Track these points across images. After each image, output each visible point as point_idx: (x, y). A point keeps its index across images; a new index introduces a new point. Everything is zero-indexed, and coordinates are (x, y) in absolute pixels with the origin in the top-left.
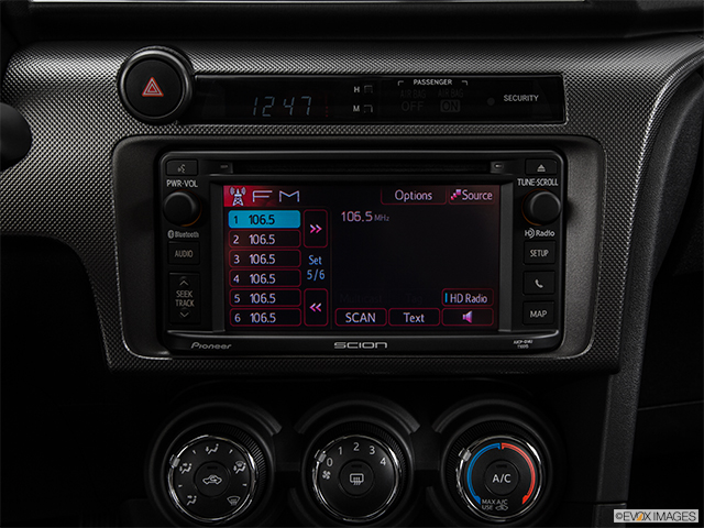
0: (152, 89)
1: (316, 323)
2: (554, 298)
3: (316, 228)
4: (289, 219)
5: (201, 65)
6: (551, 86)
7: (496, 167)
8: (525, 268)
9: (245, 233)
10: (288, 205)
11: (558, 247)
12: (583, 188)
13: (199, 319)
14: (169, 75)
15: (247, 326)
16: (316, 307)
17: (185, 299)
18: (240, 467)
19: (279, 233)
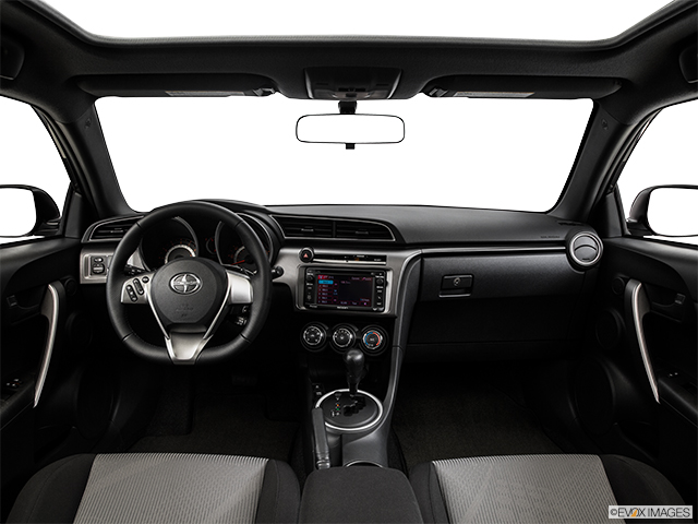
0: (306, 256)
1: (335, 303)
2: (383, 301)
3: (336, 284)
4: (331, 282)
5: (316, 251)
6: (384, 258)
7: (372, 274)
8: (377, 294)
9: (322, 285)
10: (331, 279)
11: (384, 291)
12: (390, 276)
13: (312, 301)
14: (309, 253)
15: (321, 303)
16: (335, 300)
17: (309, 297)
18: (318, 333)
19: (329, 285)
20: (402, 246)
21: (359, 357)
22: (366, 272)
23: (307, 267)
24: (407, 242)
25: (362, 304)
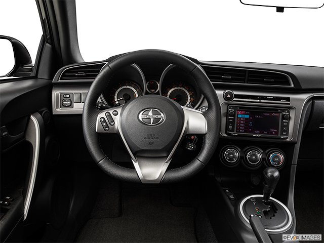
0: (229, 96)
1: (250, 132)
2: (287, 131)
3: (251, 118)
4: (247, 116)
5: (235, 93)
6: (288, 99)
7: (279, 110)
8: (283, 126)
9: (240, 118)
10: (247, 114)
11: (288, 123)
12: (292, 114)
13: (232, 130)
14: (231, 94)
15: (239, 132)
16: (250, 130)
17: (230, 127)
18: (236, 154)
19: (245, 118)
20: (298, 90)
21: (277, 174)
22: (275, 110)
23: (229, 104)
24: (303, 87)
25: (271, 133)
